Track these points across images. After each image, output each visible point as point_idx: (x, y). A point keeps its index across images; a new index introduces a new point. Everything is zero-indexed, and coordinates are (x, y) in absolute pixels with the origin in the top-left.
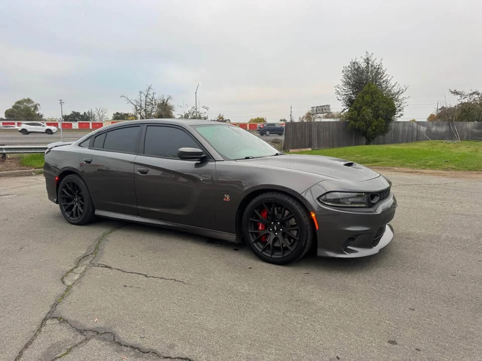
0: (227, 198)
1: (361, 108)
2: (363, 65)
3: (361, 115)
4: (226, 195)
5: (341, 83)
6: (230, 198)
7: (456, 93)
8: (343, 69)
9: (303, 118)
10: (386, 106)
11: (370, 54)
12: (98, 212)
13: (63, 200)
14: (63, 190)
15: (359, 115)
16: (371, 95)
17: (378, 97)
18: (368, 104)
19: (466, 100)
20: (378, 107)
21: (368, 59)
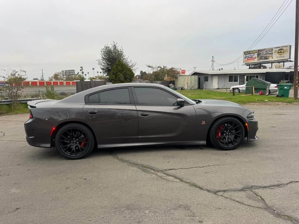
0: (204, 123)
1: (117, 73)
2: (112, 49)
3: (118, 77)
4: (203, 122)
5: (101, 58)
6: (205, 123)
7: (150, 67)
8: (101, 50)
9: (52, 78)
10: (129, 73)
11: (116, 42)
12: (100, 146)
13: (61, 143)
14: (62, 136)
15: (116, 78)
16: (121, 67)
17: (125, 68)
18: (121, 71)
19: (154, 70)
20: (125, 73)
21: (114, 45)
